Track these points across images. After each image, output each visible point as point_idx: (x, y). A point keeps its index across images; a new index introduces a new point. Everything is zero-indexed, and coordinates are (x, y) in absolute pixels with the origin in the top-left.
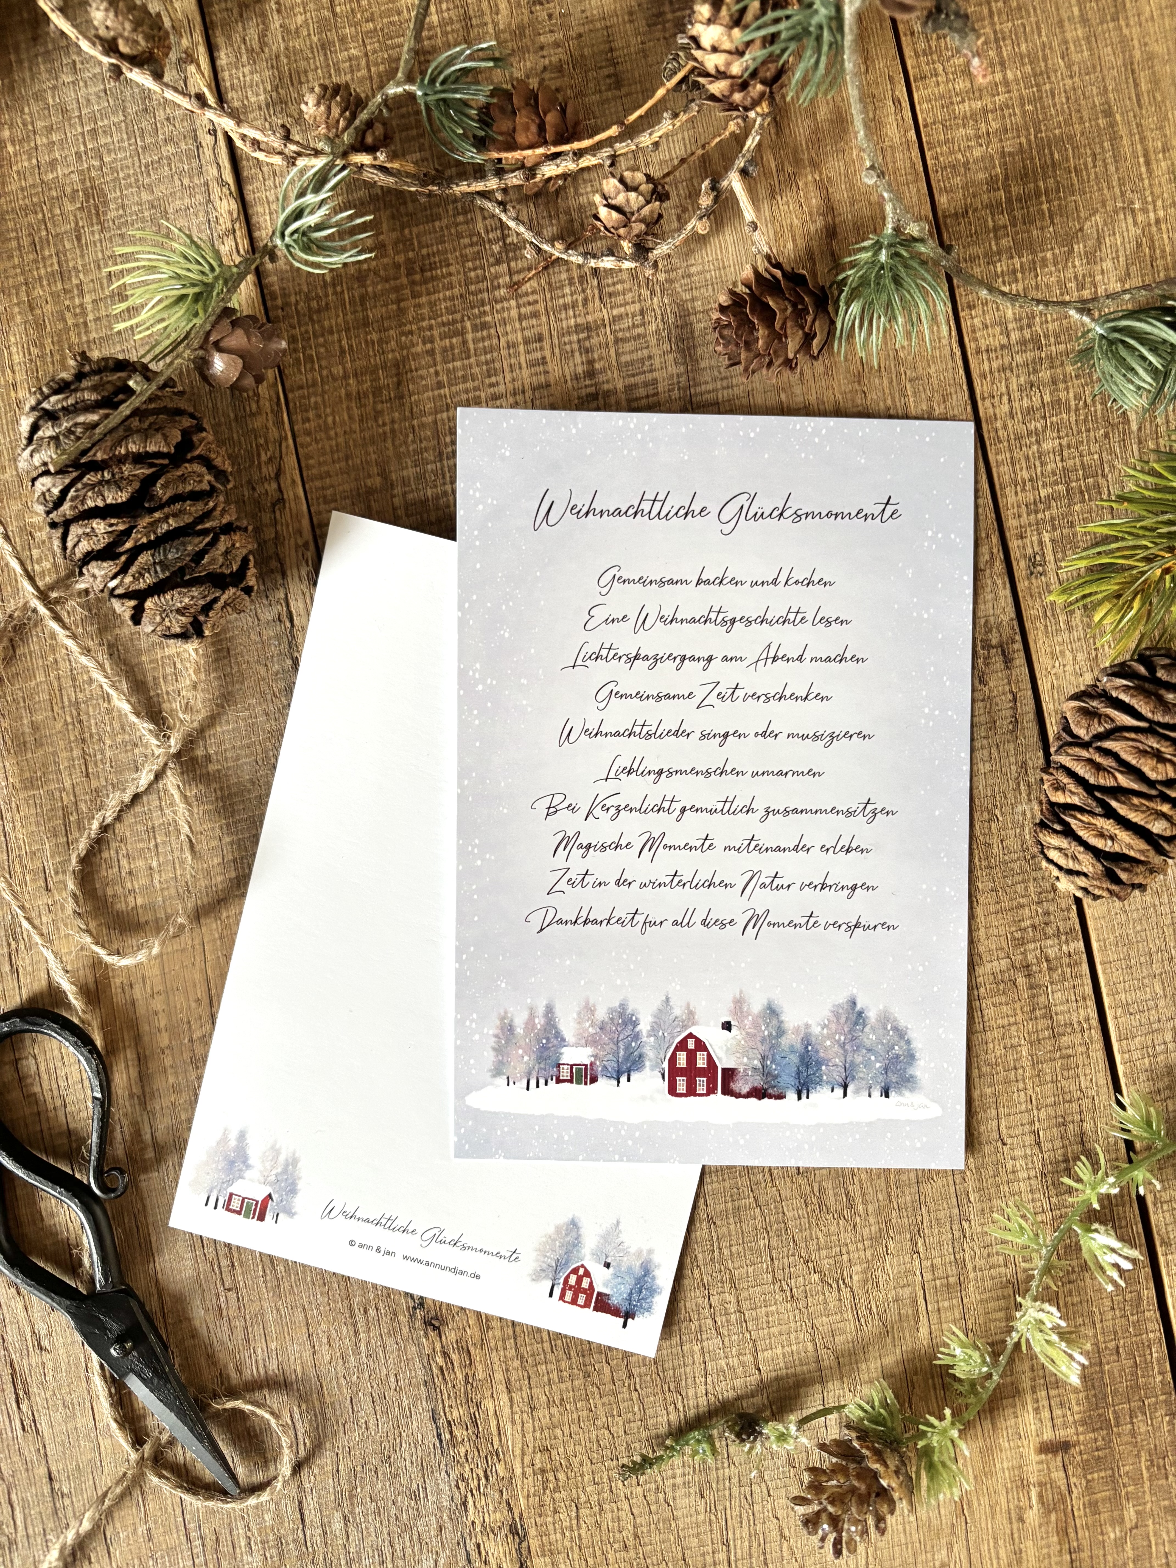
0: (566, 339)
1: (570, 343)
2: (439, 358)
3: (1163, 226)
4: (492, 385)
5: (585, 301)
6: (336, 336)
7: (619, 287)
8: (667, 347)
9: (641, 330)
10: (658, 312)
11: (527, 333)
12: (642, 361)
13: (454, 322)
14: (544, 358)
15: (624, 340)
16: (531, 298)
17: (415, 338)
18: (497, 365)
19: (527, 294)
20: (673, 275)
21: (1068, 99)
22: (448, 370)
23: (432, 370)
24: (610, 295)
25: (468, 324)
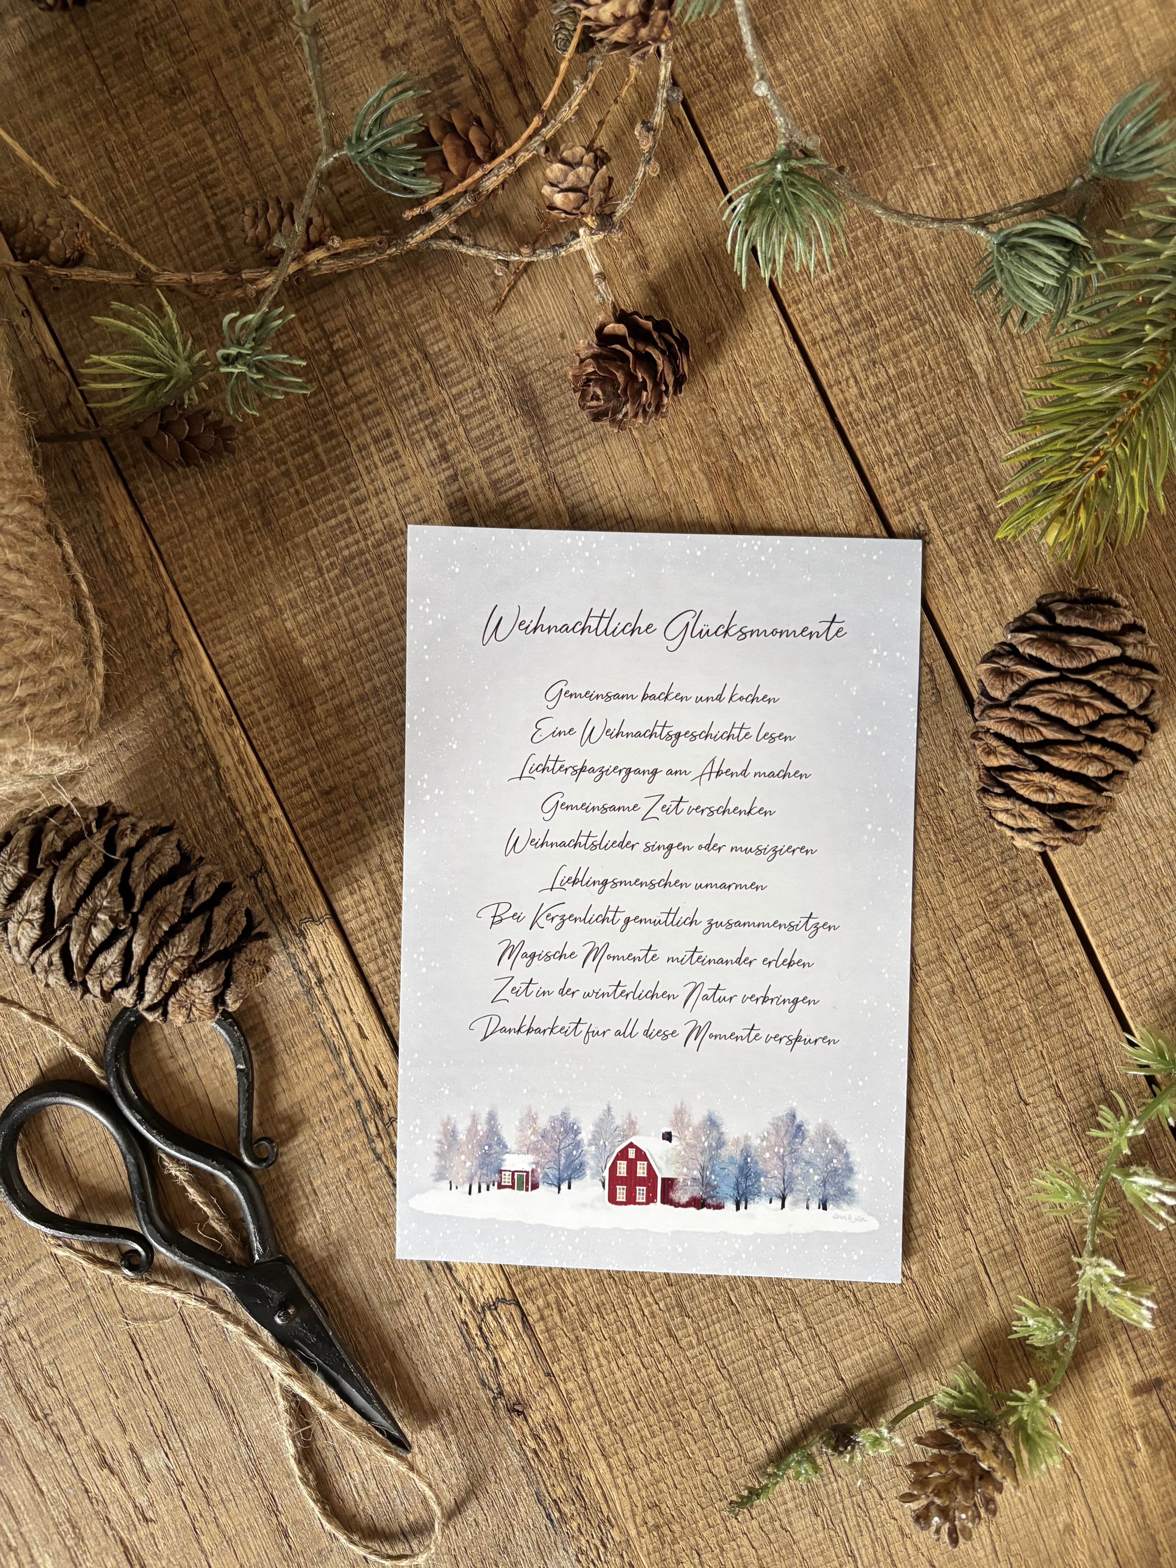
0: (414, 429)
1: (418, 431)
2: (296, 476)
3: (965, 177)
4: (353, 491)
5: (423, 388)
6: (192, 481)
7: (452, 365)
8: (511, 412)
9: (483, 402)
10: (496, 381)
11: (375, 432)
12: (492, 432)
13: (303, 438)
14: (396, 452)
15: (469, 416)
16: (370, 398)
17: (268, 464)
18: (353, 470)
19: (365, 395)
20: (501, 341)
21: (842, 76)
22: (308, 487)
23: (292, 490)
24: (445, 375)
25: (316, 437)
